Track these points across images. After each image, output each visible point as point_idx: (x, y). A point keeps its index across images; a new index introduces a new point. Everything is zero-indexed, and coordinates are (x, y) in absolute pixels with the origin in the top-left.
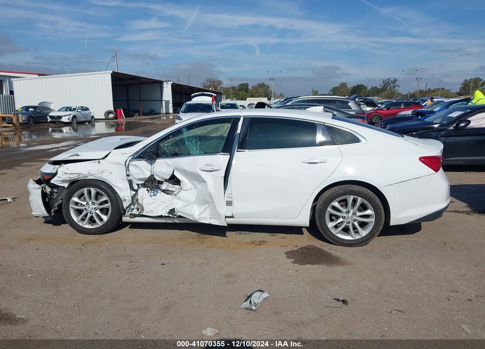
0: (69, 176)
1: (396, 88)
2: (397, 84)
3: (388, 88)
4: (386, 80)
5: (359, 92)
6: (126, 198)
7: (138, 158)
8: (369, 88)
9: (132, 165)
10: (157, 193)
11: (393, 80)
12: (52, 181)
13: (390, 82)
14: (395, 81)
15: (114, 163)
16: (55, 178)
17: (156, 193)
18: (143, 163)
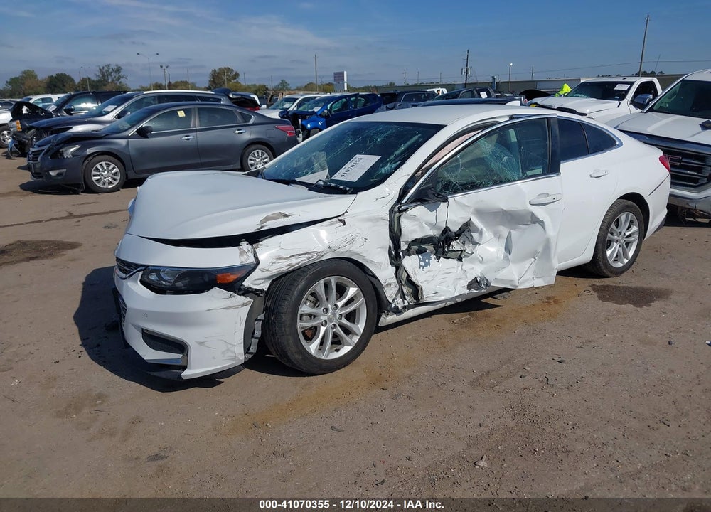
0: (288, 262)
1: (122, 80)
2: (122, 73)
3: (110, 81)
4: (103, 68)
5: (61, 86)
6: (389, 281)
7: (412, 202)
8: (77, 81)
9: (406, 218)
10: (430, 259)
11: (115, 67)
12: (246, 283)
13: (111, 70)
14: (119, 70)
15: (369, 220)
16: (256, 274)
17: (427, 261)
18: (419, 211)
